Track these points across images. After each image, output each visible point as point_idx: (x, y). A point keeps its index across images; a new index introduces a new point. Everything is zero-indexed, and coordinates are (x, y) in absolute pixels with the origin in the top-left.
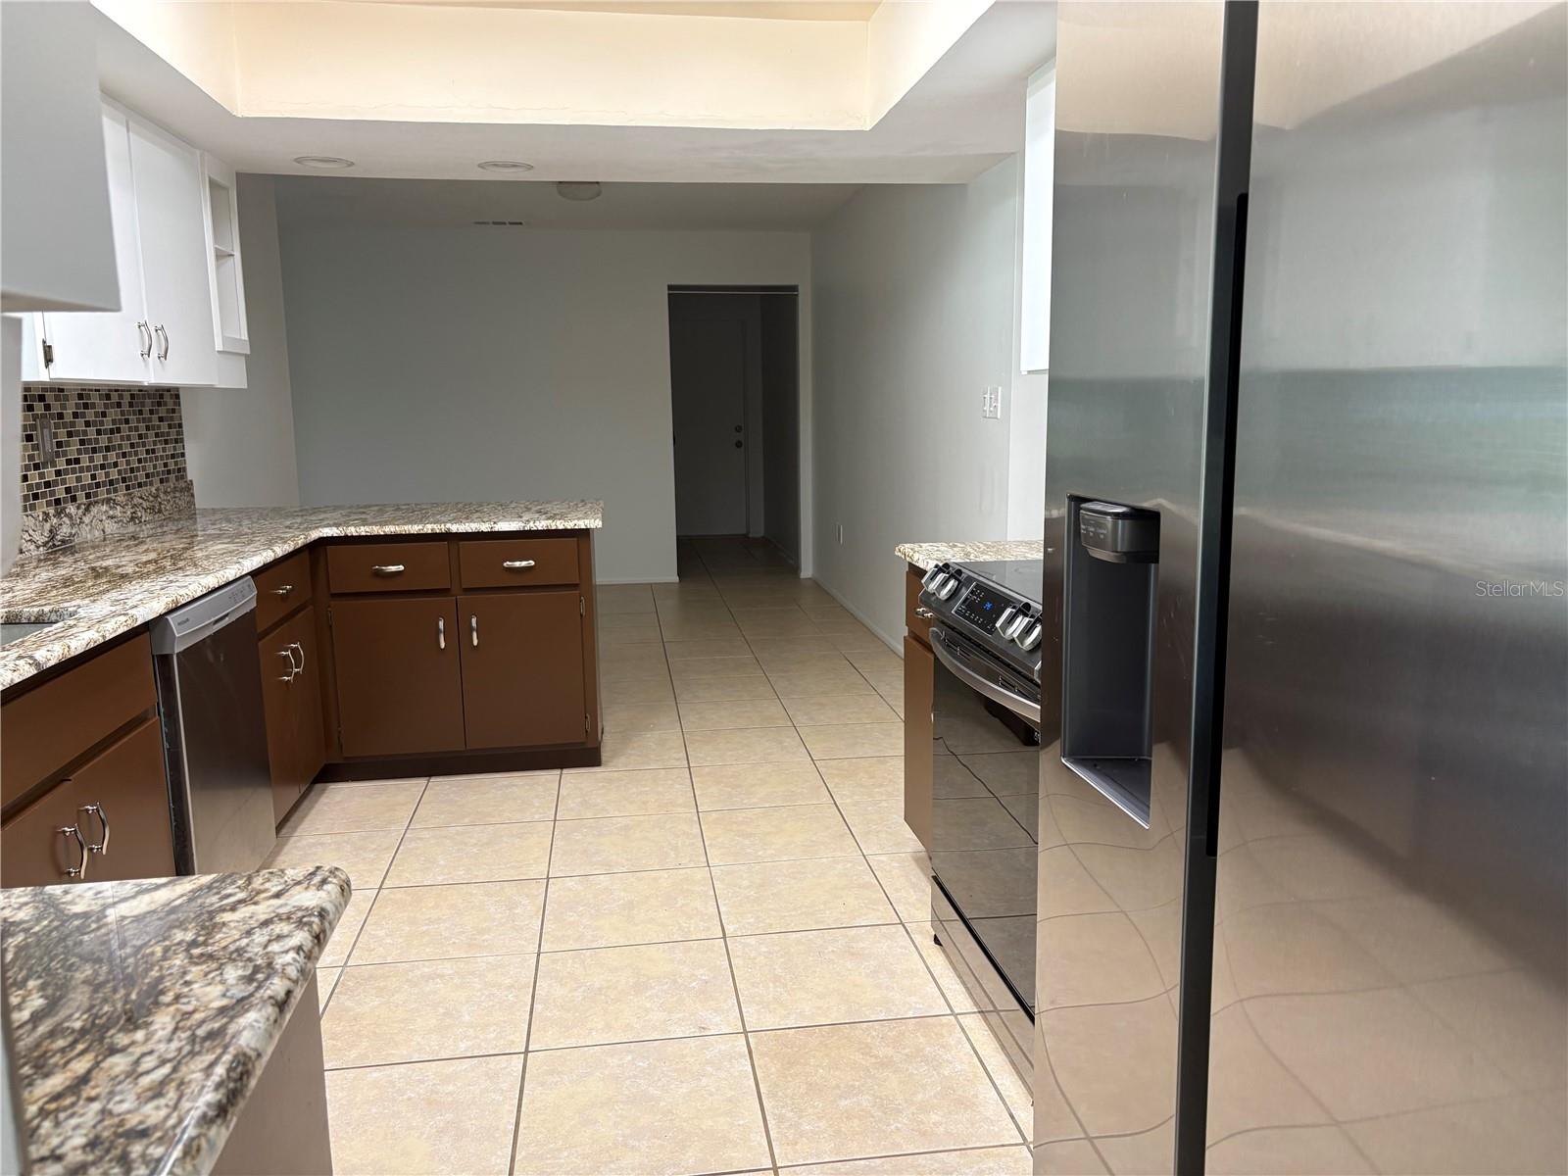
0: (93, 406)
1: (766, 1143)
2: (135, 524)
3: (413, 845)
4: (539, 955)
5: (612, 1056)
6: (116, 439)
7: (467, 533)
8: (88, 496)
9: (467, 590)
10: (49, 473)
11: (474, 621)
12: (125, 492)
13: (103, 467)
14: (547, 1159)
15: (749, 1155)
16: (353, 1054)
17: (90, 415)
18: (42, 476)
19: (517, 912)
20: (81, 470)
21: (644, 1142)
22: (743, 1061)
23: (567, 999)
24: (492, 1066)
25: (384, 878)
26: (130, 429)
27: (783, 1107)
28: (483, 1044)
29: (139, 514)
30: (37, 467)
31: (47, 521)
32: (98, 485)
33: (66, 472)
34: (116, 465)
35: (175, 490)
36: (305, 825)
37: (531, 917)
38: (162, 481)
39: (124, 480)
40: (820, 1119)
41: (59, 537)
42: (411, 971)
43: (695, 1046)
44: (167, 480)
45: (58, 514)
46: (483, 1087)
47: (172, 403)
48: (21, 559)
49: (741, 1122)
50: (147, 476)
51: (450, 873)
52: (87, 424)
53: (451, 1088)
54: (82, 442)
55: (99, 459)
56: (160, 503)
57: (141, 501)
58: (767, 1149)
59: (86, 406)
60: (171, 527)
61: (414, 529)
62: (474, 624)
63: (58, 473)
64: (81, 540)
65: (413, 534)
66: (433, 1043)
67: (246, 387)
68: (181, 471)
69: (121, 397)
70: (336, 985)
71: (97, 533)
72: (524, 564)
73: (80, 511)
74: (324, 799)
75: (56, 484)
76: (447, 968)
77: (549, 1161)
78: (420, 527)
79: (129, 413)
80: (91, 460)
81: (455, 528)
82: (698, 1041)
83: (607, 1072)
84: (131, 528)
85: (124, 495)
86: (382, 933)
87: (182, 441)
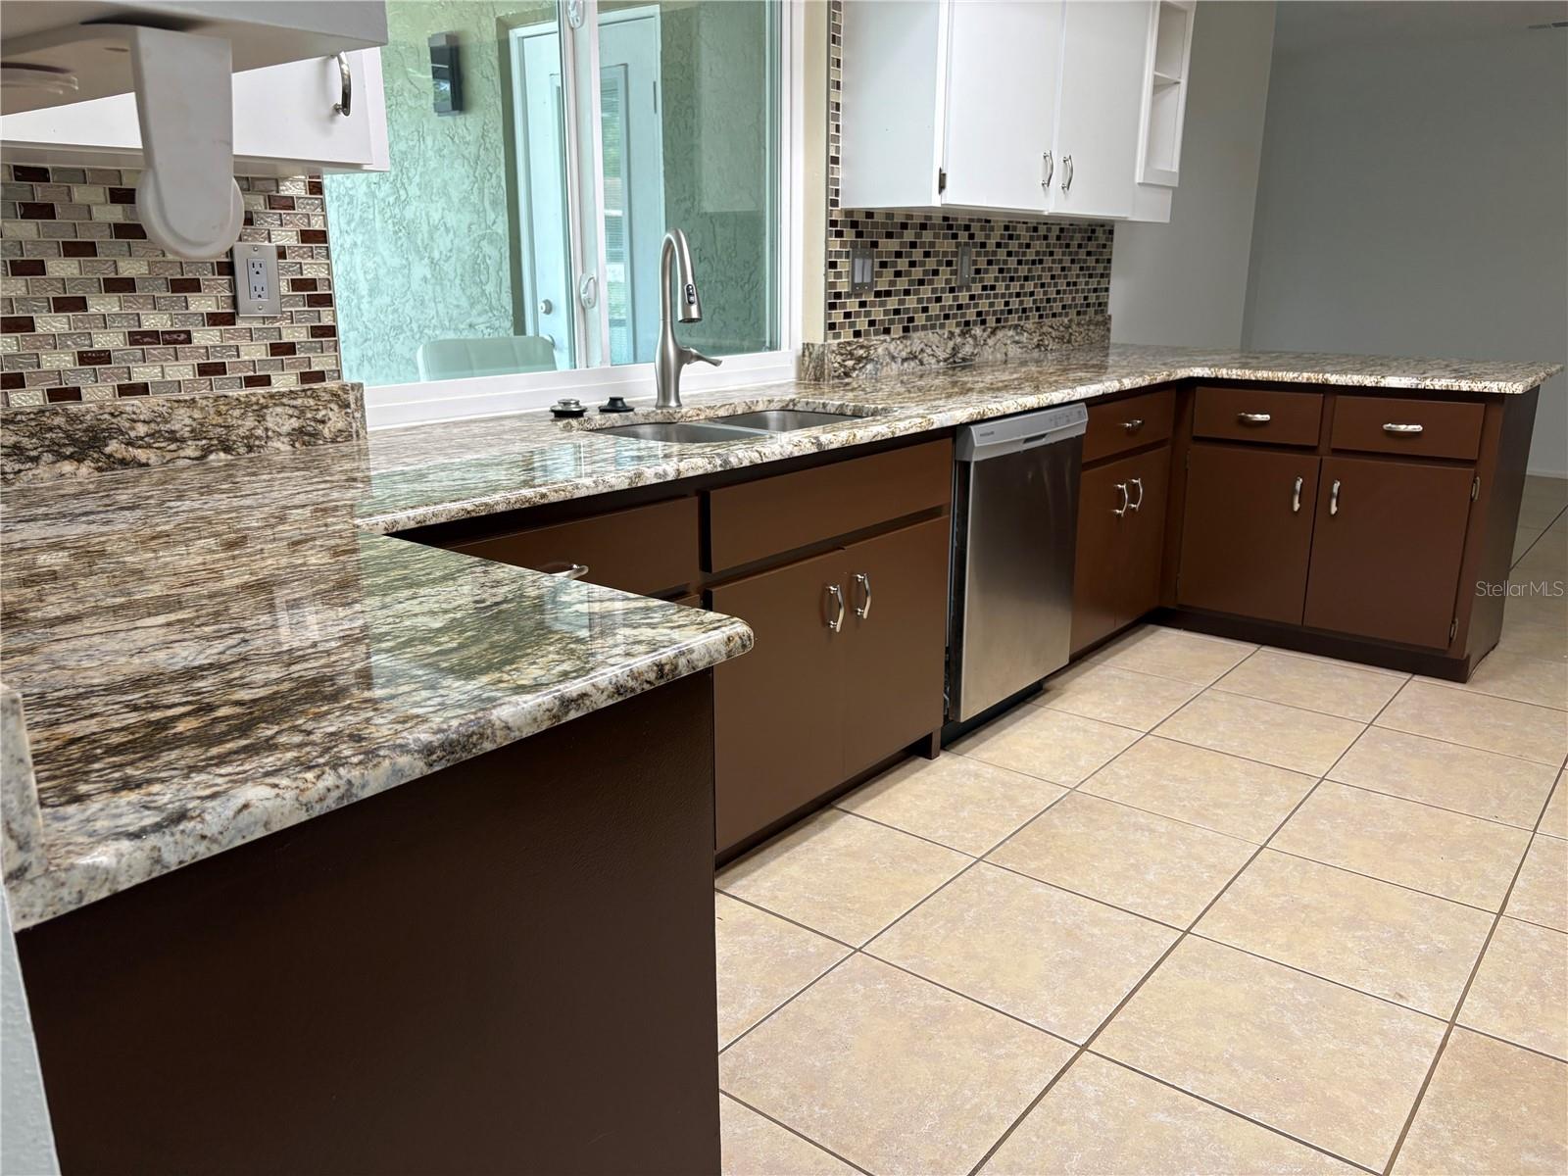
0: (1018, 237)
1: (1392, 1148)
2: (1040, 351)
3: (1205, 704)
4: (1262, 848)
5: (1272, 976)
6: (1037, 270)
7: (1347, 386)
8: (998, 321)
9: (1336, 451)
10: (963, 297)
11: (1337, 485)
12: (1037, 320)
13: (1018, 295)
14: (1141, 1035)
15: (1361, 1148)
16: (1033, 865)
17: (1013, 245)
18: (955, 299)
19: (1266, 799)
20: (996, 296)
21: (1250, 1073)
22: (1426, 1051)
23: (1262, 901)
24: (1145, 930)
25: (1157, 726)
26: (1054, 262)
27: (1442, 1121)
28: (1150, 906)
29: (1046, 343)
30: (952, 290)
31: (951, 339)
32: (1010, 312)
33: (980, 297)
34: (1032, 294)
35: (1090, 322)
36: (1117, 658)
37: (1279, 810)
38: (1079, 313)
39: (1038, 309)
40: (1482, 1158)
41: (960, 355)
42: (1128, 816)
43: (1377, 1009)
44: (1085, 313)
45: (963, 334)
46: (1124, 943)
47: (1104, 238)
48: (921, 370)
49: (1377, 1111)
50: (1064, 307)
51: (1223, 741)
52: (1009, 254)
53: (1096, 931)
54: (1001, 271)
55: (1015, 287)
56: (1071, 334)
57: (1050, 330)
58: (1390, 1153)
59: (1011, 237)
60: (1080, 358)
61: (1288, 376)
62: (1335, 490)
63: (972, 297)
64: (981, 359)
65: (1286, 383)
66: (1106, 886)
67: (1167, 221)
68: (1102, 306)
69: (1049, 230)
70: (1056, 802)
71: (998, 356)
72: (1411, 428)
73: (985, 335)
74: (1148, 640)
75: (968, 306)
76: (1162, 826)
77: (1141, 1038)
78: (1296, 375)
79: (1055, 246)
80: (1007, 287)
81: (1334, 379)
82: (1383, 1006)
83: (1255, 988)
84: (1036, 354)
85: (1034, 323)
86: (1123, 773)
87: (1108, 276)
